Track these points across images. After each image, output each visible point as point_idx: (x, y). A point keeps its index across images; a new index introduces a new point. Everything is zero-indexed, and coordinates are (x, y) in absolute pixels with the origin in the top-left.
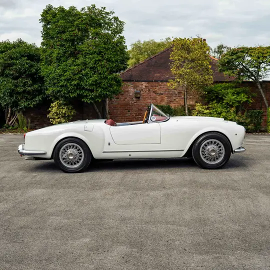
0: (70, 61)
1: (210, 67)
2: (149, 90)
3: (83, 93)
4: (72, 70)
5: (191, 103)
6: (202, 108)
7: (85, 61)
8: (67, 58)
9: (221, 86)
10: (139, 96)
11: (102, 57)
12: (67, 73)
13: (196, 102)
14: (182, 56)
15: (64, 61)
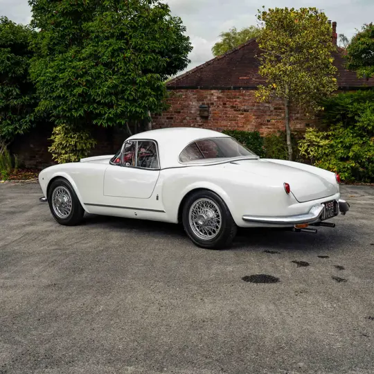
0: (71, 53)
1: (331, 60)
2: (224, 104)
3: (95, 109)
4: (73, 68)
5: (298, 126)
6: (316, 136)
7: (95, 51)
8: (68, 47)
9: (352, 96)
10: (206, 114)
11: (127, 43)
12: (66, 74)
13: (308, 125)
14: (279, 42)
15: (60, 52)
